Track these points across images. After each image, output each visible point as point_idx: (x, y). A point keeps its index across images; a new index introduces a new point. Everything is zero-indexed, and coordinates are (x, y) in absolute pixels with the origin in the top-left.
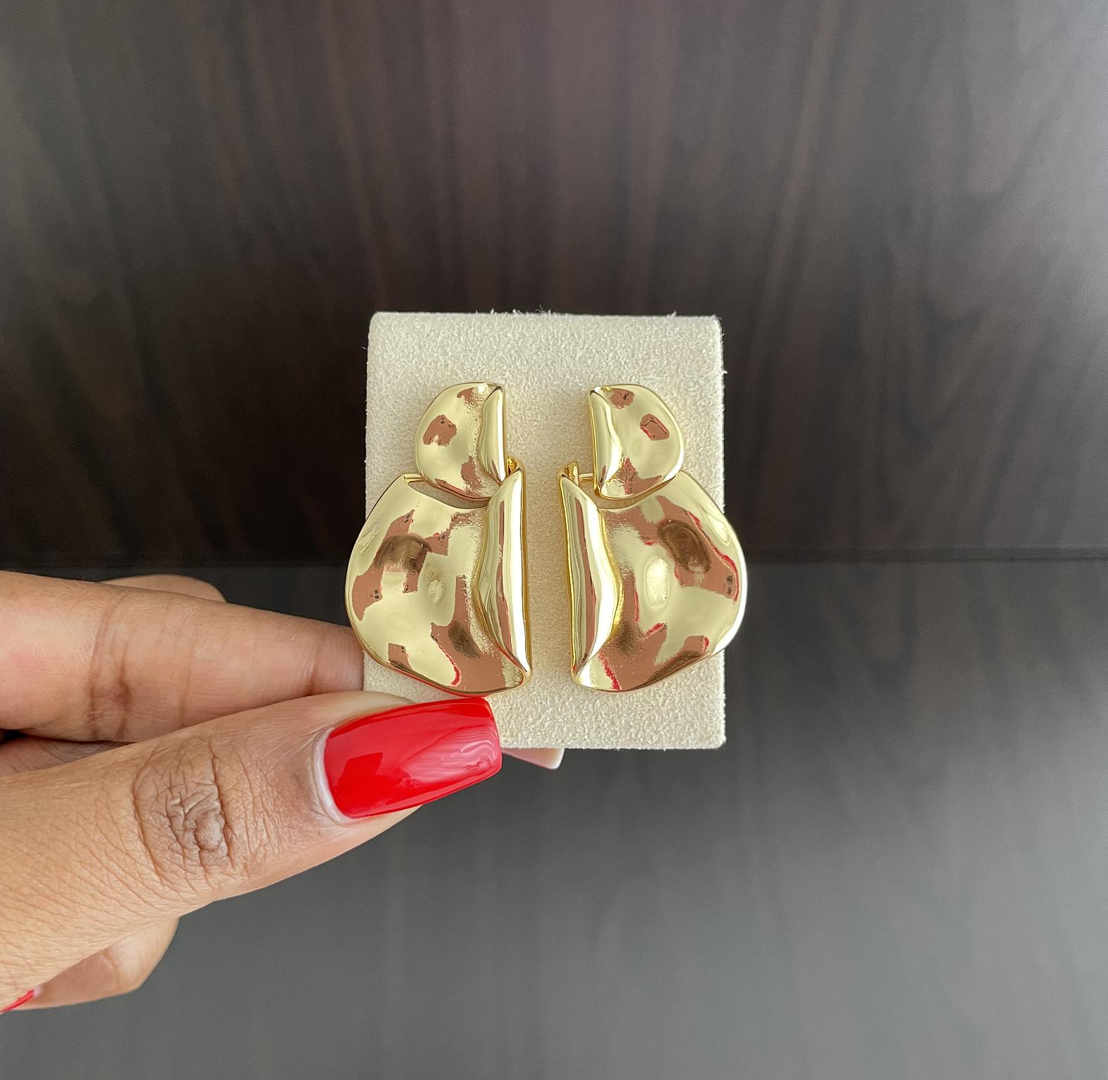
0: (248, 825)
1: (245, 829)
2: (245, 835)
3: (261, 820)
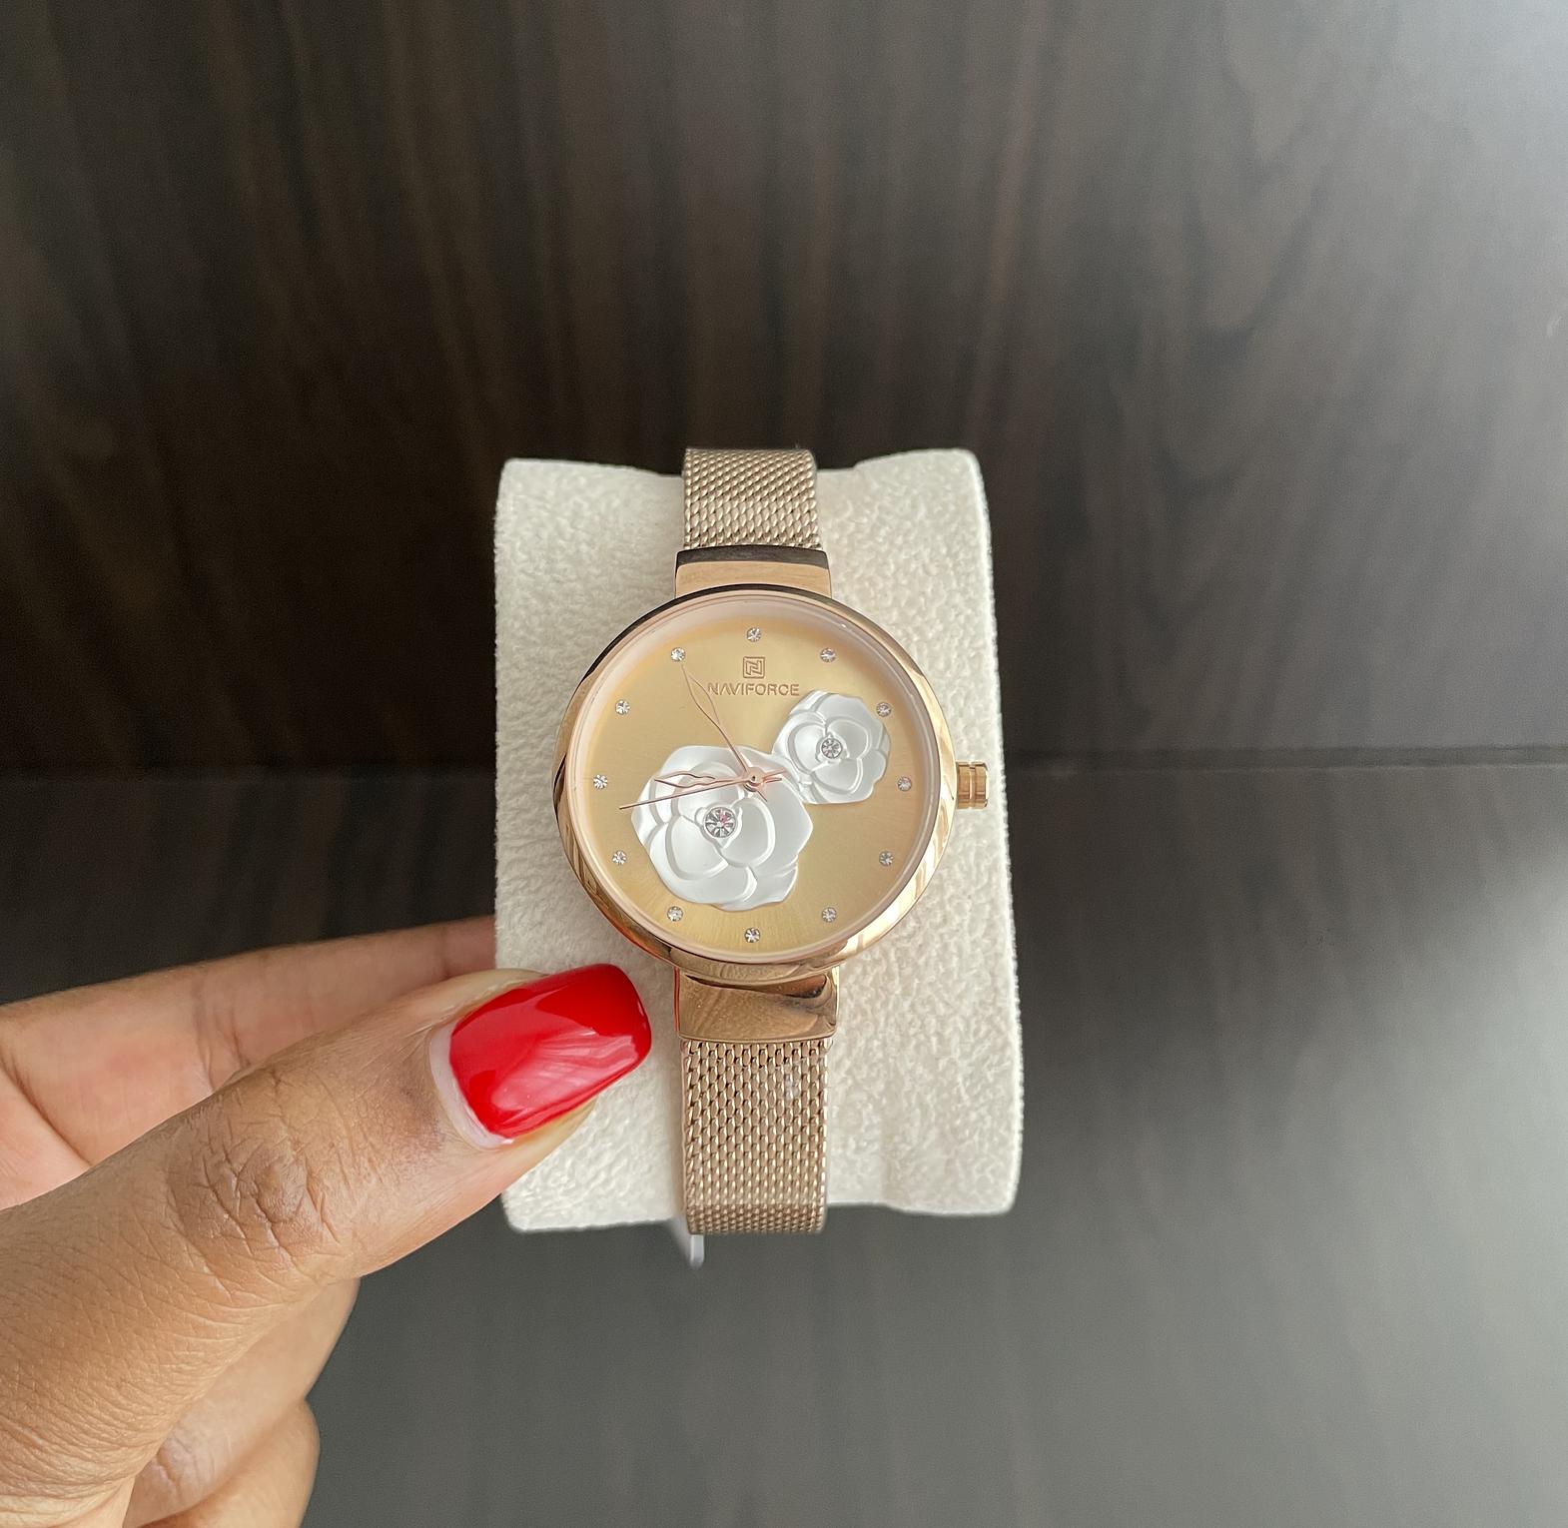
0: (346, 1171)
1: (340, 1177)
2: (342, 1185)
3: (364, 1160)
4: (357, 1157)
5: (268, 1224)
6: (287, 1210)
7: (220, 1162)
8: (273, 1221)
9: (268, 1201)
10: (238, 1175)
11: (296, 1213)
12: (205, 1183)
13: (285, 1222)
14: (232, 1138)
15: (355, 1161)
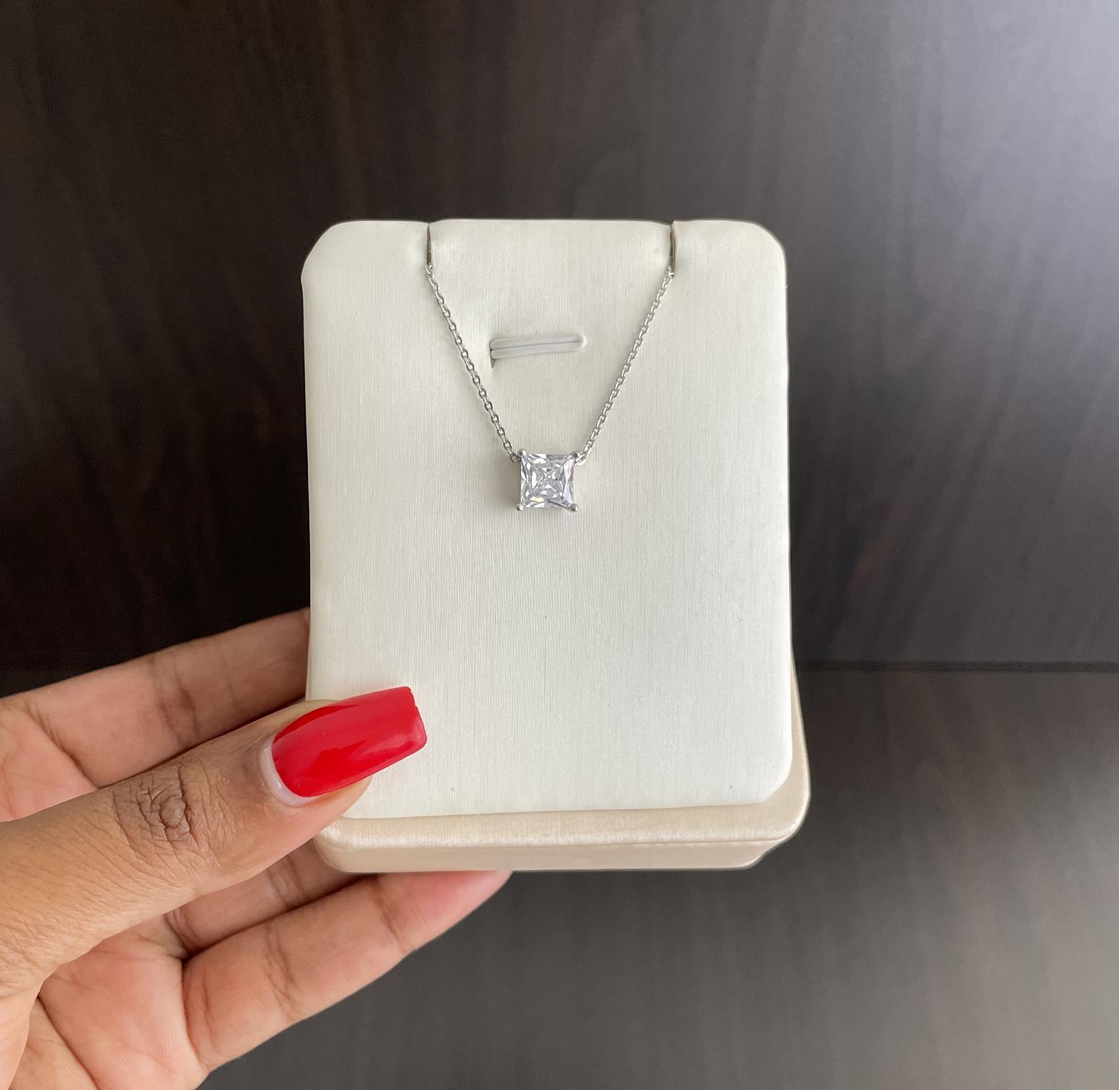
0: (206, 808)
5: (164, 827)
7: (146, 794)
8: (167, 826)
9: (165, 814)
11: (179, 823)
13: (173, 828)
14: (153, 783)
15: (211, 803)
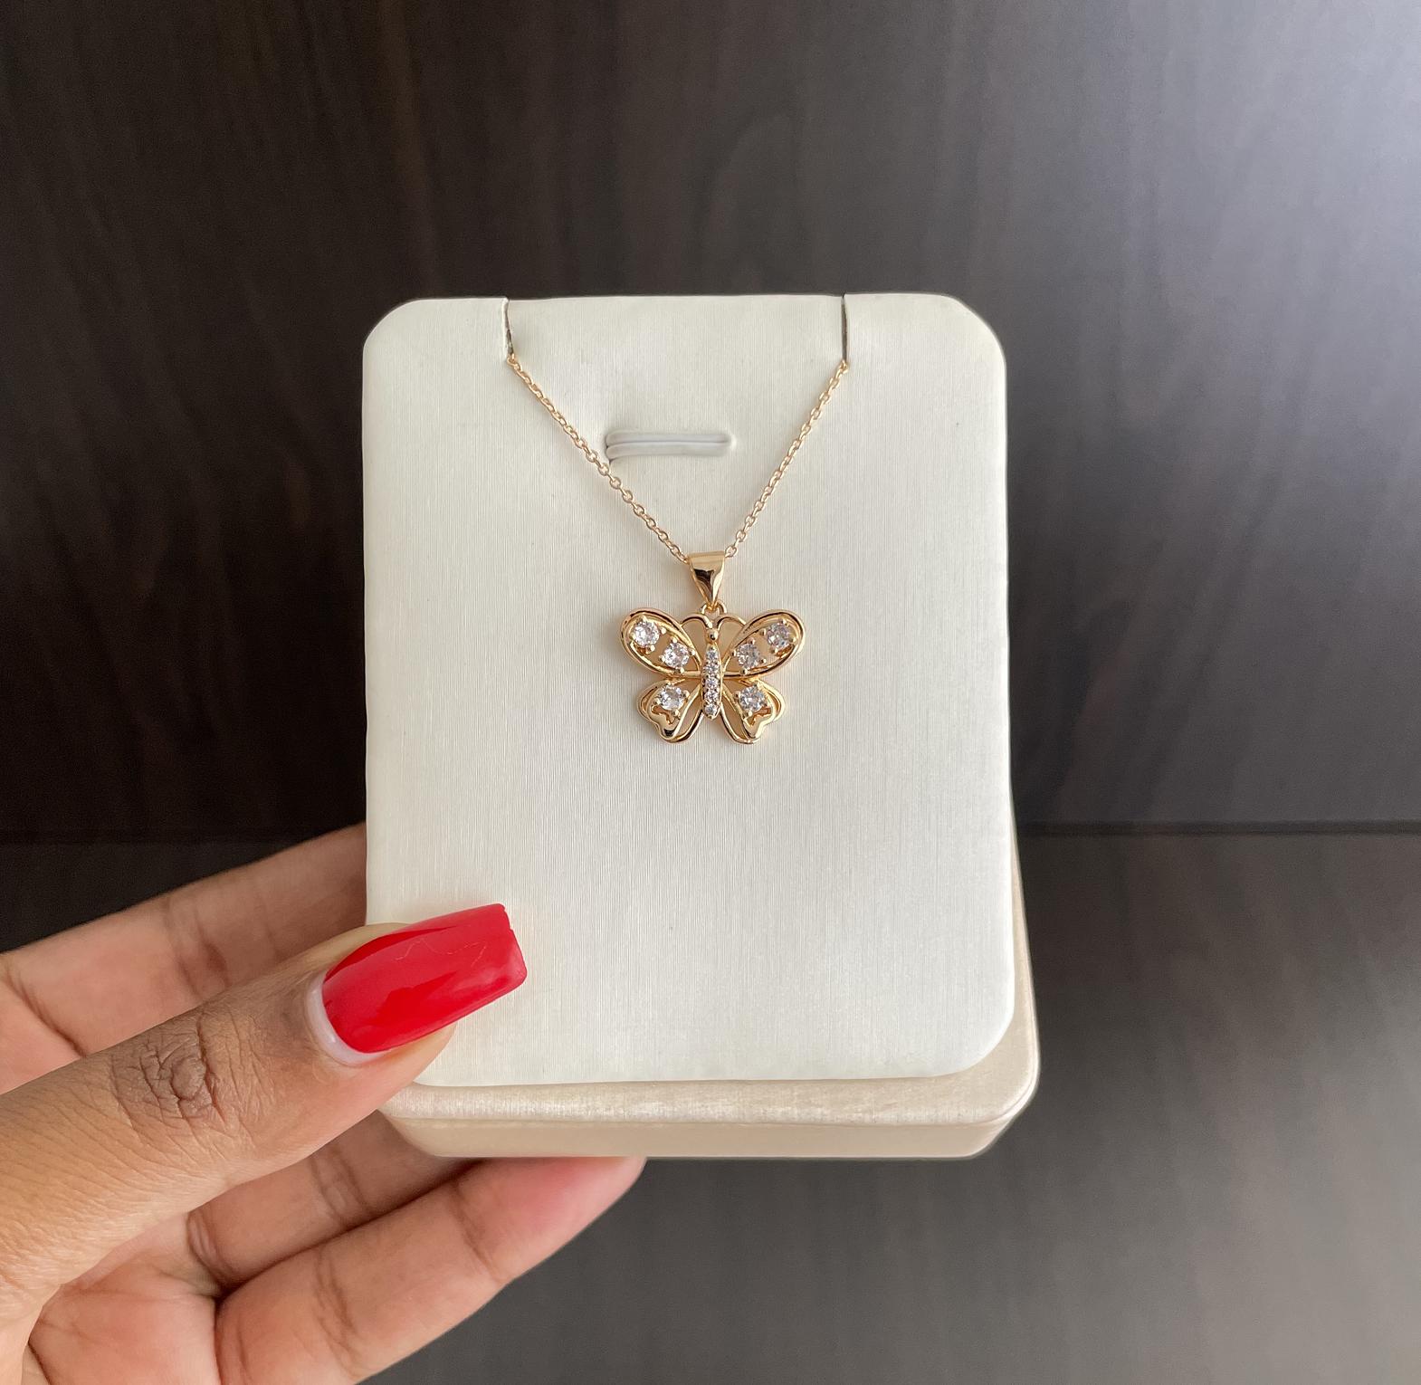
4: (243, 1062)
5: (177, 1099)
6: (190, 1091)
10: (161, 1067)
11: (197, 1094)
12: (139, 1066)
13: (189, 1100)
15: (241, 1064)
